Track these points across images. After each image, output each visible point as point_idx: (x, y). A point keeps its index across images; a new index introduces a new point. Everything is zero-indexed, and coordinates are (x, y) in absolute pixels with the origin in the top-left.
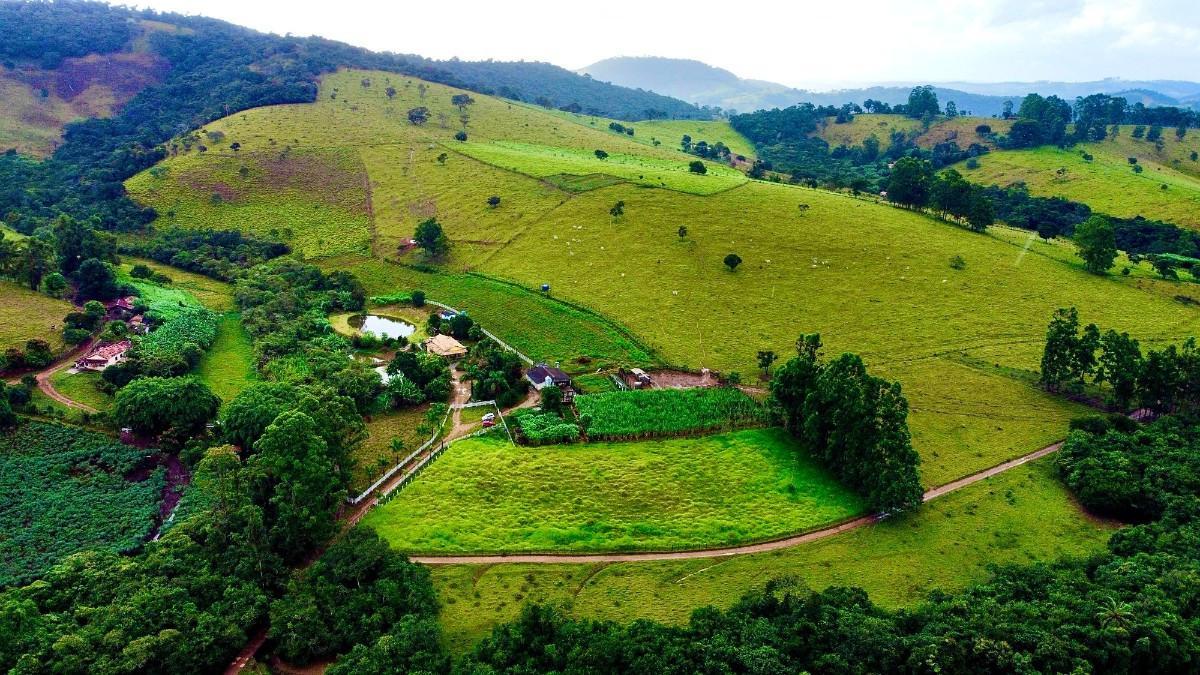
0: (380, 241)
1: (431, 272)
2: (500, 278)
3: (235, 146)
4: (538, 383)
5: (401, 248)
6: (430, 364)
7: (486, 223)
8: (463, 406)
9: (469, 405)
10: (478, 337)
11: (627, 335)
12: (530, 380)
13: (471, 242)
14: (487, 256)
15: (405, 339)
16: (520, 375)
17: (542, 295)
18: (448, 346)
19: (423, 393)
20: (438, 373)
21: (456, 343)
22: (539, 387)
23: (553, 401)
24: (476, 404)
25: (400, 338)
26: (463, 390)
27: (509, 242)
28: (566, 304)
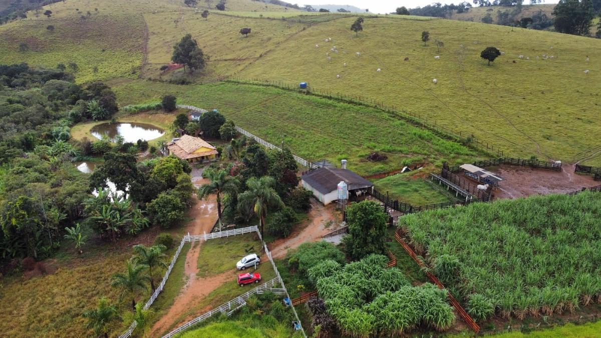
0: (148, 67)
1: (188, 83)
2: (256, 82)
3: (48, 13)
4: (324, 193)
5: (163, 68)
6: (160, 171)
7: (239, 46)
8: (205, 236)
9: (213, 235)
10: (231, 136)
11: (418, 124)
12: (308, 187)
13: (226, 60)
14: (240, 68)
15: (146, 143)
16: (294, 182)
17: (300, 92)
18: (194, 147)
19: (145, 214)
20: (171, 183)
21: (205, 144)
22: (327, 198)
23: (373, 232)
24: (227, 233)
25: (139, 142)
26: (208, 208)
27: (261, 56)
28: (330, 98)
